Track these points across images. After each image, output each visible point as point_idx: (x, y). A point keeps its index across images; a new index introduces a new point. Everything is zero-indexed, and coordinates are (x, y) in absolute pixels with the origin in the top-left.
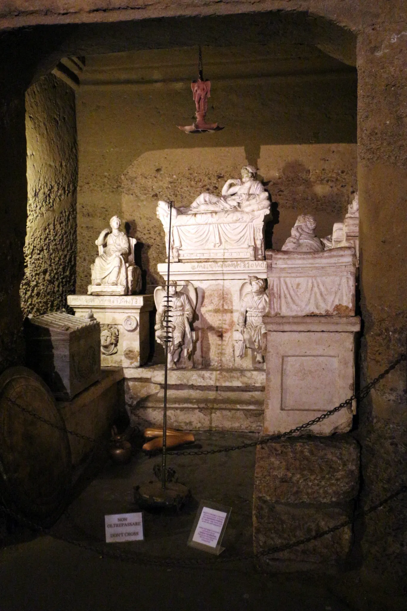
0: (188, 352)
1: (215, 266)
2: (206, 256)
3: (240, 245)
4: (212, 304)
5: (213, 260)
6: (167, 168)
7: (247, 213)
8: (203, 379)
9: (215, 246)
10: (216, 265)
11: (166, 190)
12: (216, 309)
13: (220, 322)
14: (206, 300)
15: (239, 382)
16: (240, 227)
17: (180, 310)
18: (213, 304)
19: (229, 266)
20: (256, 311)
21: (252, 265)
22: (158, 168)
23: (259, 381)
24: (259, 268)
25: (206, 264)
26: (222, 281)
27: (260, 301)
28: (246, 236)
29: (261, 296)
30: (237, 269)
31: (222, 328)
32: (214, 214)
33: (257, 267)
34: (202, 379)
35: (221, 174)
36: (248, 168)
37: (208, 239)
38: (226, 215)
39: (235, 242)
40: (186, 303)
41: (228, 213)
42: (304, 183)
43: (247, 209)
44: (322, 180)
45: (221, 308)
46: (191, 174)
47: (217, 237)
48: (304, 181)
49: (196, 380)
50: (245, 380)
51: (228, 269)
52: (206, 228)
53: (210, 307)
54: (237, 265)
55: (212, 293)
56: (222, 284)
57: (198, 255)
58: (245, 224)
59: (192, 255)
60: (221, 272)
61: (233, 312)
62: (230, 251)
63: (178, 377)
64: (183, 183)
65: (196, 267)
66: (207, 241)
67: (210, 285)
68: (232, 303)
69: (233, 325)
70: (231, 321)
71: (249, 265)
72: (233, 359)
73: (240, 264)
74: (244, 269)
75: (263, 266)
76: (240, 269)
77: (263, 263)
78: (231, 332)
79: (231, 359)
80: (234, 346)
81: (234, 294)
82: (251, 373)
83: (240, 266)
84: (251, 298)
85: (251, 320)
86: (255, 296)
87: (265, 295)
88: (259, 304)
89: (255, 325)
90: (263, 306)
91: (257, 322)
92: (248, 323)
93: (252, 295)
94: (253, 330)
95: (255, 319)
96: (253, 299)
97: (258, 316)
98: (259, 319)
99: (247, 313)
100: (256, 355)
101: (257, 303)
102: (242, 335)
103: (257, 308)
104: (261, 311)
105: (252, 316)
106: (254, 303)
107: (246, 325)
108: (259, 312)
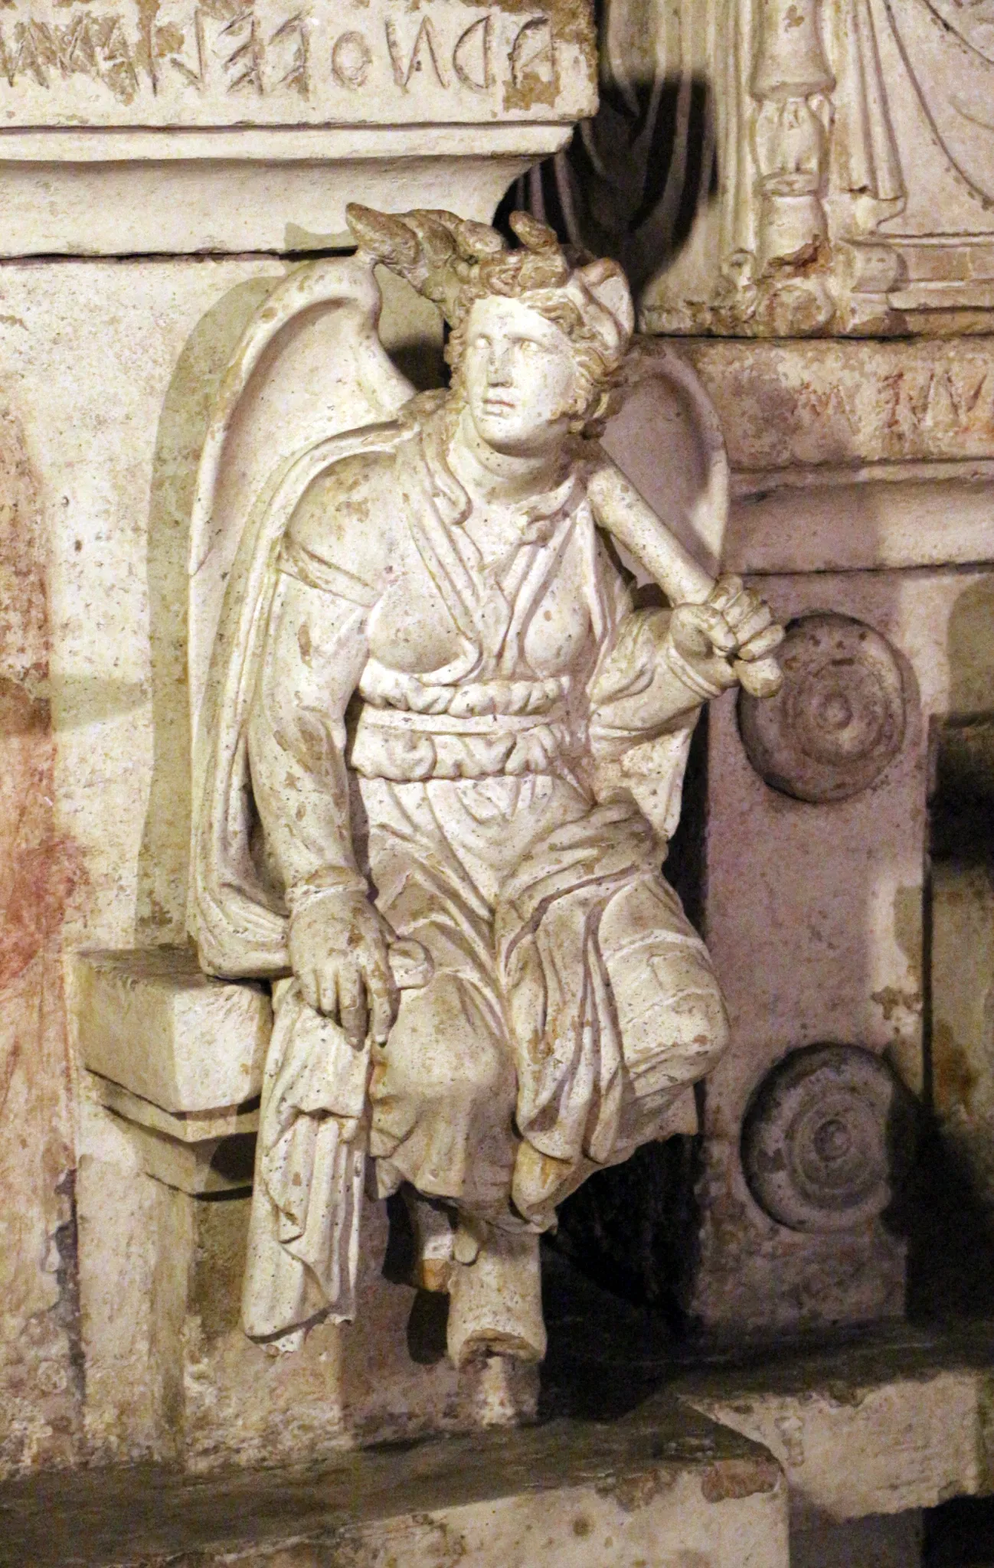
20: (493, 691)
21: (348, 58)
24: (430, 97)
27: (544, 556)
29: (565, 490)
30: (148, 108)
33: (402, 83)
51: (28, 99)
54: (157, 46)
61: (58, 712)
68: (37, 598)
69: (62, 888)
70: (35, 843)
71: (302, 54)
72: (59, 1347)
73: (188, 32)
74: (248, 106)
75: (478, 77)
76: (194, 107)
77: (480, 29)
78: (28, 994)
79: (31, 1354)
80: (72, 1173)
81: (70, 465)
82: (443, 1528)
83: (193, 65)
84: (430, 522)
85: (421, 817)
86: (492, 495)
87: (604, 484)
88: (536, 602)
89: (503, 883)
90: (575, 629)
91: (510, 853)
92: (398, 870)
93: (442, 481)
94: (494, 957)
95: (484, 813)
96: (456, 531)
97: (512, 764)
98: (532, 807)
99: (362, 735)
100: (451, 1264)
101: (509, 583)
102: (359, 1047)
103: (510, 654)
104: (550, 687)
105: (434, 764)
106: (483, 593)
107: (379, 903)
108: (522, 711)
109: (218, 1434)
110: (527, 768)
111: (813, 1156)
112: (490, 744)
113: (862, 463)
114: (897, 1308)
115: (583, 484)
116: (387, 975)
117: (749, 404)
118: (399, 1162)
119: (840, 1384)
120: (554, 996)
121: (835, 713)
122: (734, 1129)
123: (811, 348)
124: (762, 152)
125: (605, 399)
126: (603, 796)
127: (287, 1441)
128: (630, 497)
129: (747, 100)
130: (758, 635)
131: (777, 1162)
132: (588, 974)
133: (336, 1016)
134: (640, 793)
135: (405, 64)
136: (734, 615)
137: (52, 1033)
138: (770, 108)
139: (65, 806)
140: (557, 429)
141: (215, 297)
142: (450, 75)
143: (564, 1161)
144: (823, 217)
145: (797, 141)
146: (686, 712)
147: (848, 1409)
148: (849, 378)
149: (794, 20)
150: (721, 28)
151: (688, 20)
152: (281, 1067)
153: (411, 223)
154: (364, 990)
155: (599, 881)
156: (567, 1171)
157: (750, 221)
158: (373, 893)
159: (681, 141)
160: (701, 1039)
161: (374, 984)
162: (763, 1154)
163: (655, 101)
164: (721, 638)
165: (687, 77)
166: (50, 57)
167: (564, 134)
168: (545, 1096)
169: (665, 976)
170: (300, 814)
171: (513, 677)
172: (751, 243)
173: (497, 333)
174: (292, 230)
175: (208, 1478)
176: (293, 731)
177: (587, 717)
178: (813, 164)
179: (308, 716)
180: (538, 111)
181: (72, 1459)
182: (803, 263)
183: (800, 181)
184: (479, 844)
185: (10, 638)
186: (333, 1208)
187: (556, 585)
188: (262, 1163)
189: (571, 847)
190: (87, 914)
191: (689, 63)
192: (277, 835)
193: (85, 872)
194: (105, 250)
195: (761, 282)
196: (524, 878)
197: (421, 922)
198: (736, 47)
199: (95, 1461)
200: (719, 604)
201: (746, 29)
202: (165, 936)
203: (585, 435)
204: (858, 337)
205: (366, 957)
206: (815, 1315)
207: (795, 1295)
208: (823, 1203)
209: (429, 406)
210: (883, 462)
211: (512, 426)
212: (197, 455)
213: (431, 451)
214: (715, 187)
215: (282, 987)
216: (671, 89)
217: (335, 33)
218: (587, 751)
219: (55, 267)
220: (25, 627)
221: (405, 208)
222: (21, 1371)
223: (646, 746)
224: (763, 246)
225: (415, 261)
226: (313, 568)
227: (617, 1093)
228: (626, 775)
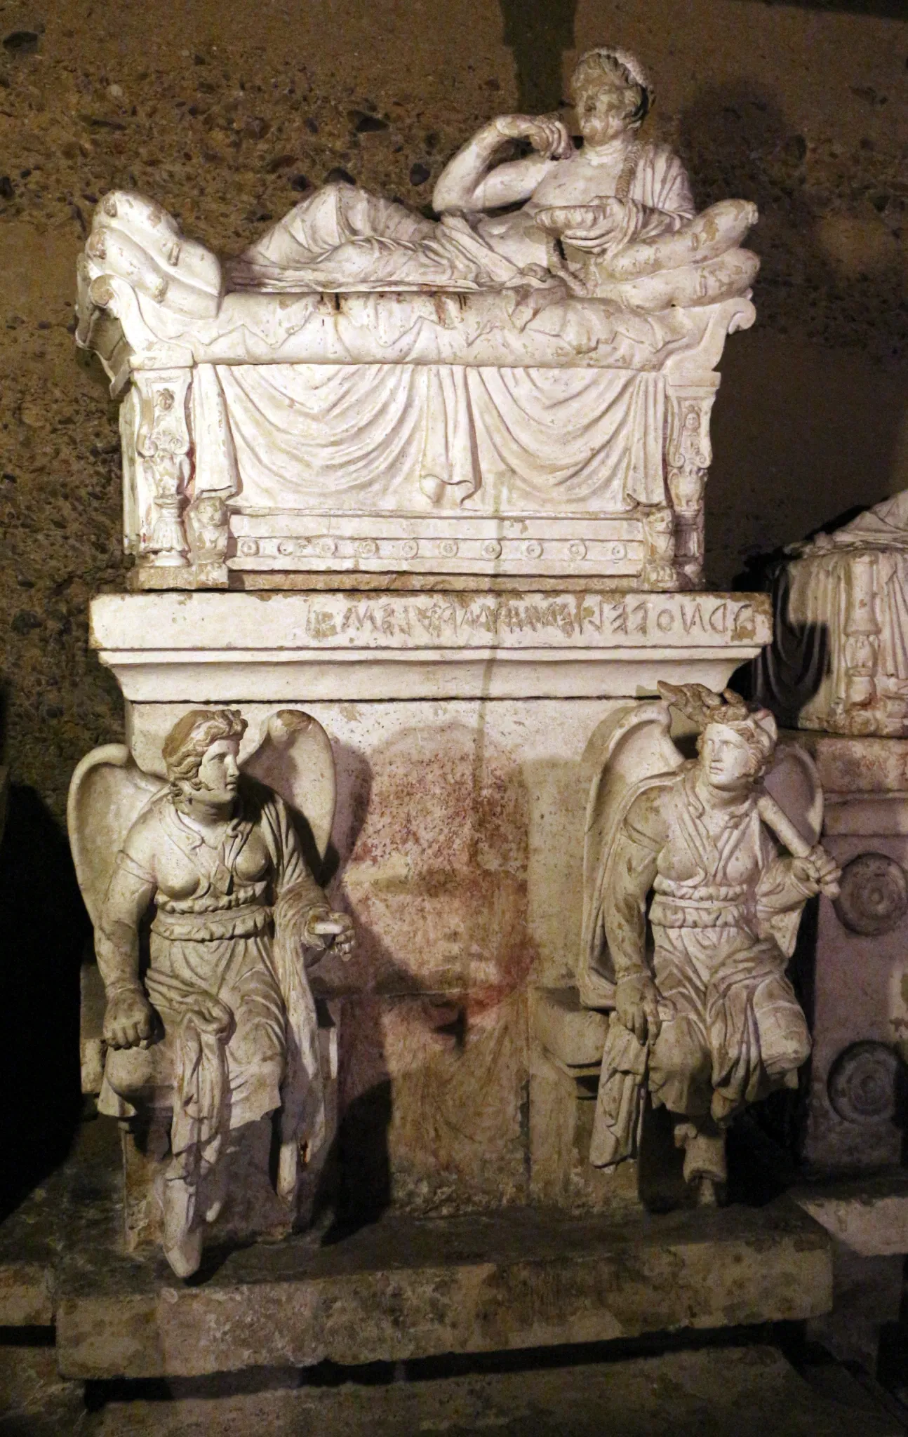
0: (301, 1165)
1: (453, 616)
2: (391, 558)
3: (582, 500)
4: (410, 845)
5: (431, 580)
6: (70, 34)
7: (638, 312)
8: (396, 1323)
9: (438, 499)
10: (460, 614)
11: (64, 163)
12: (431, 872)
13: (455, 948)
14: (375, 821)
15: (608, 1317)
16: (593, 393)
17: (252, 900)
18: (417, 841)
19: (535, 618)
20: (712, 890)
21: (664, 620)
22: (18, 28)
23: (719, 1300)
24: (699, 636)
25: (397, 603)
26: (476, 705)
27: (736, 833)
28: (620, 443)
30: (578, 639)
31: (462, 980)
32: (452, 306)
33: (687, 630)
34: (386, 1325)
35: (374, 108)
36: (621, 57)
37: (402, 453)
38: (527, 312)
39: (560, 475)
40: (286, 852)
41: (532, 304)
42: (777, 199)
43: (638, 292)
44: (855, 196)
45: (462, 867)
46: (209, 88)
47: (460, 443)
48: (777, 191)
49: (351, 1332)
50: (639, 1297)
51: (528, 636)
52: (398, 379)
53: (400, 864)
54: (583, 615)
55: (413, 779)
56: (473, 722)
57: (348, 548)
58: (624, 375)
59: (309, 550)
60: (486, 654)
61: (530, 886)
62: (534, 529)
63: (239, 1325)
64: (163, 131)
65: (338, 620)
66: (393, 467)
67: (405, 733)
68: (524, 838)
69: (528, 961)
70: (518, 941)
71: (645, 618)
72: (520, 1155)
73: (597, 610)
74: (621, 639)
75: (720, 627)
76: (598, 639)
77: (721, 610)
78: (512, 1004)
79: (508, 1156)
80: (528, 1082)
81: (540, 783)
82: (675, 1255)
83: (598, 623)
84: (686, 817)
85: (678, 944)
86: (714, 806)
87: (765, 803)
88: (732, 853)
89: (712, 975)
90: (750, 865)
91: (716, 961)
92: (665, 967)
93: (692, 799)
94: (705, 1009)
95: (706, 943)
96: (698, 821)
97: (718, 923)
98: (728, 941)
99: (654, 906)
100: (686, 1137)
101: (720, 845)
102: (643, 1044)
103: (720, 875)
104: (738, 889)
105: (684, 920)
106: (708, 849)
107: (657, 981)
108: (725, 899)
109: (584, 1199)
110: (726, 924)
111: (861, 1092)
112: (709, 913)
113: (889, 790)
114: (896, 1159)
115: (755, 802)
116: (656, 1015)
117: (839, 764)
118: (660, 1094)
119: (865, 1196)
120: (730, 1029)
121: (876, 897)
122: (825, 1077)
123: (867, 742)
124: (848, 658)
125: (764, 768)
126: (762, 936)
127: (614, 1204)
128: (775, 809)
129: (843, 637)
130: (830, 873)
131: (843, 1094)
132: (746, 1019)
133: (633, 1030)
134: (778, 936)
135: (689, 622)
136: (819, 863)
137: (522, 1021)
138: (852, 640)
139: (531, 925)
140: (743, 781)
141: (606, 714)
142: (708, 627)
143: (732, 1101)
144: (874, 685)
145: (864, 654)
146: (799, 903)
147: (868, 1208)
148: (884, 754)
149: (863, 604)
150: (833, 605)
151: (820, 602)
152: (611, 1050)
153: (685, 690)
154: (646, 1021)
155: (754, 978)
156: (735, 1104)
157: (843, 687)
158: (654, 976)
159: (816, 649)
160: (796, 1052)
161: (650, 1019)
162: (836, 1090)
163: (807, 632)
164: (813, 874)
165: (819, 623)
166: (538, 620)
167: (758, 651)
168: (724, 1073)
169: (782, 1022)
170: (623, 941)
171: (721, 885)
172: (843, 695)
173: (717, 740)
174: (639, 688)
175: (580, 1218)
176: (622, 905)
177: (756, 902)
178: (870, 664)
179: (631, 899)
180: (746, 641)
181: (524, 1202)
182: (865, 705)
183: (863, 671)
184: (702, 957)
185: (511, 854)
186: (630, 1114)
187: (742, 846)
188: (601, 1091)
189: (742, 961)
190: (540, 972)
191: (820, 619)
192: (613, 949)
193: (538, 954)
194: (559, 695)
195: (847, 711)
196: (721, 974)
197: (674, 991)
198: (839, 614)
199: (534, 1204)
200: (813, 858)
201: (843, 605)
202: (571, 983)
203: (756, 782)
204: (889, 737)
205: (648, 1007)
206: (859, 1161)
207: (851, 1150)
208: (863, 1112)
209: (689, 766)
210: (899, 790)
211: (722, 778)
212: (591, 781)
213: (688, 786)
214: (829, 671)
215: (613, 1014)
216: (813, 628)
217: (658, 610)
218: (755, 916)
219: (540, 702)
220: (518, 849)
221: (682, 683)
222: (503, 1163)
223: (781, 916)
224: (848, 696)
225: (686, 705)
226: (635, 835)
227: (757, 1073)
228: (773, 927)
